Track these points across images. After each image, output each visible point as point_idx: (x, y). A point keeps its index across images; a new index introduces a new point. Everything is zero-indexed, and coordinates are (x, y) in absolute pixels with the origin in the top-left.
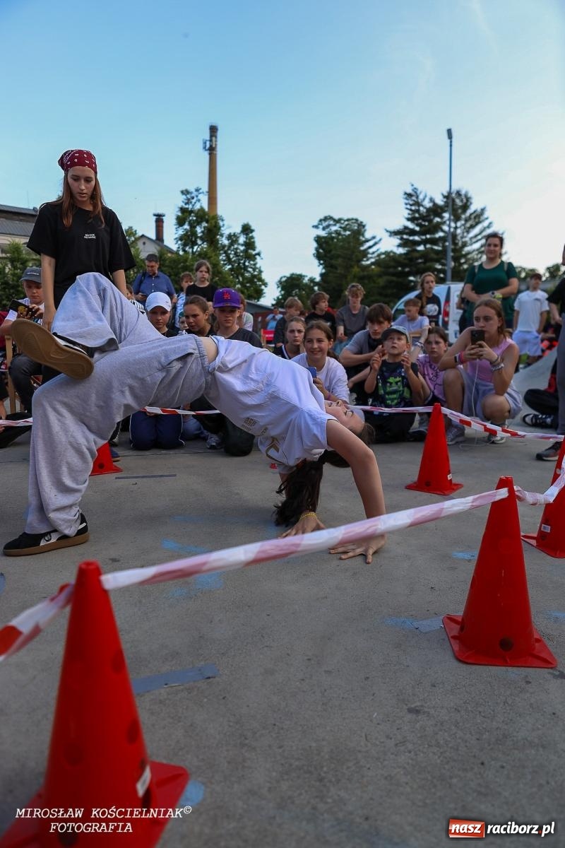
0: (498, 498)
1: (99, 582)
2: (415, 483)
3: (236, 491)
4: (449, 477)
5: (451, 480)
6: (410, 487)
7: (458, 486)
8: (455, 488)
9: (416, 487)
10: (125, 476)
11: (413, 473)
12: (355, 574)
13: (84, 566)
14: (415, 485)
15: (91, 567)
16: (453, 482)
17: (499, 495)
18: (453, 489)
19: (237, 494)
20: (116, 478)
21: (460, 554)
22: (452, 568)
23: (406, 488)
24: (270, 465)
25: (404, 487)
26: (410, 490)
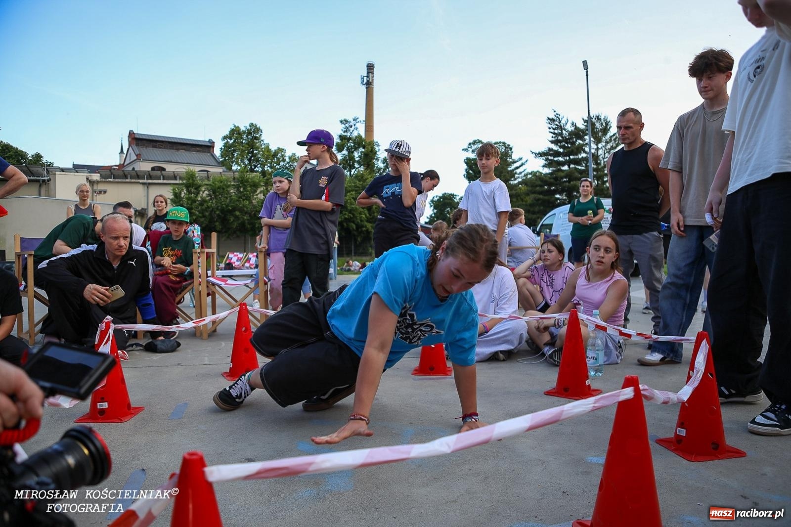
0: (622, 398)
1: (203, 473)
2: (554, 389)
4: (587, 382)
5: (589, 385)
6: (549, 393)
7: (597, 392)
8: (593, 393)
9: (555, 393)
12: (486, 478)
13: (187, 457)
14: (554, 391)
15: (194, 457)
16: (592, 387)
17: (623, 395)
18: (592, 395)
21: (595, 458)
22: (586, 472)
23: (545, 394)
24: (412, 372)
25: (543, 393)
26: (548, 396)
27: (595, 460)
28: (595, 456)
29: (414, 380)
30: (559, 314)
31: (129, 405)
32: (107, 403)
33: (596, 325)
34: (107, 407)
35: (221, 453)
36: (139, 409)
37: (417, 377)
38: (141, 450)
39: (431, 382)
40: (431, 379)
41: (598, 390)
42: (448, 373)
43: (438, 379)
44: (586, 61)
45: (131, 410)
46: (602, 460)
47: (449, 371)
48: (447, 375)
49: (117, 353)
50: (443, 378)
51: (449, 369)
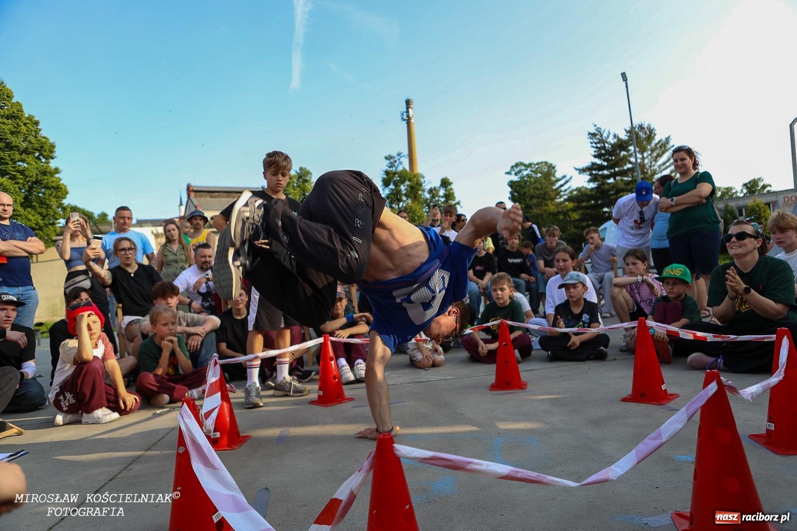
2: (630, 395)
3: (460, 412)
4: (664, 387)
5: (666, 390)
6: (625, 400)
7: (675, 396)
8: (671, 397)
9: (632, 399)
10: (359, 405)
11: (626, 385)
14: (630, 397)
16: (669, 392)
18: (670, 399)
19: (462, 414)
20: (352, 407)
21: (683, 456)
22: (676, 469)
23: (622, 401)
24: (489, 388)
25: (619, 399)
26: (625, 403)
27: (684, 458)
28: (683, 455)
29: (493, 395)
30: (627, 323)
31: (238, 434)
32: (219, 433)
33: (667, 331)
34: (219, 436)
35: (332, 470)
36: (247, 438)
37: (495, 392)
38: (259, 472)
39: (509, 395)
40: (507, 394)
41: (675, 394)
42: (524, 387)
43: (515, 393)
44: (624, 73)
45: (241, 439)
46: (692, 457)
47: (524, 385)
48: (523, 389)
49: (226, 387)
50: (519, 392)
51: (524, 383)
